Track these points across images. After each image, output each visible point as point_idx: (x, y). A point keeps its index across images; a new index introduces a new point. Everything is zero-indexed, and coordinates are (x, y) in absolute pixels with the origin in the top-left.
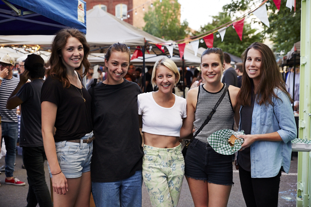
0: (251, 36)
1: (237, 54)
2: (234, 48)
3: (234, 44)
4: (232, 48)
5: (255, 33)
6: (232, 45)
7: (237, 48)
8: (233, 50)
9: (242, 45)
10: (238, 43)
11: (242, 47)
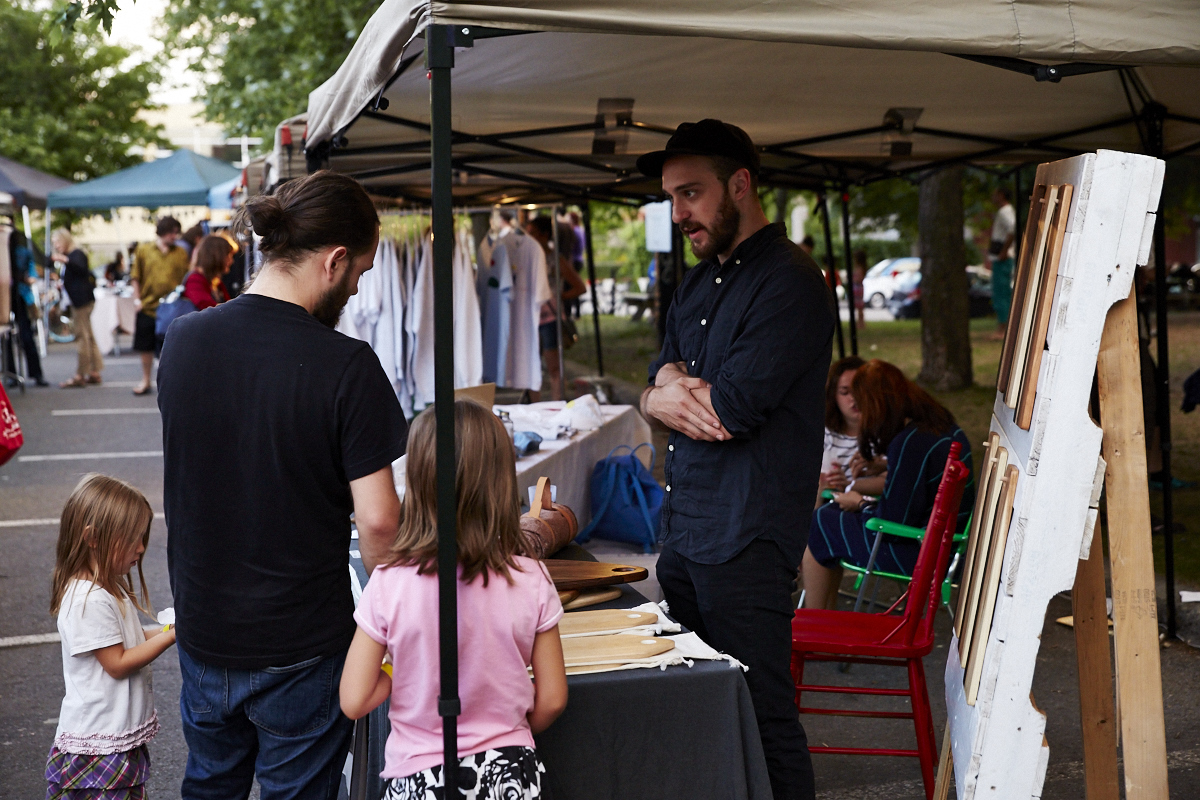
0: (104, 76)
1: (39, 156)
2: (28, 130)
3: (25, 111)
4: (16, 131)
5: (126, 66)
6: (16, 114)
7: (41, 130)
8: (23, 138)
9: (66, 119)
10: (46, 109)
11: (62, 127)
